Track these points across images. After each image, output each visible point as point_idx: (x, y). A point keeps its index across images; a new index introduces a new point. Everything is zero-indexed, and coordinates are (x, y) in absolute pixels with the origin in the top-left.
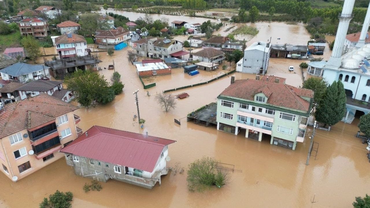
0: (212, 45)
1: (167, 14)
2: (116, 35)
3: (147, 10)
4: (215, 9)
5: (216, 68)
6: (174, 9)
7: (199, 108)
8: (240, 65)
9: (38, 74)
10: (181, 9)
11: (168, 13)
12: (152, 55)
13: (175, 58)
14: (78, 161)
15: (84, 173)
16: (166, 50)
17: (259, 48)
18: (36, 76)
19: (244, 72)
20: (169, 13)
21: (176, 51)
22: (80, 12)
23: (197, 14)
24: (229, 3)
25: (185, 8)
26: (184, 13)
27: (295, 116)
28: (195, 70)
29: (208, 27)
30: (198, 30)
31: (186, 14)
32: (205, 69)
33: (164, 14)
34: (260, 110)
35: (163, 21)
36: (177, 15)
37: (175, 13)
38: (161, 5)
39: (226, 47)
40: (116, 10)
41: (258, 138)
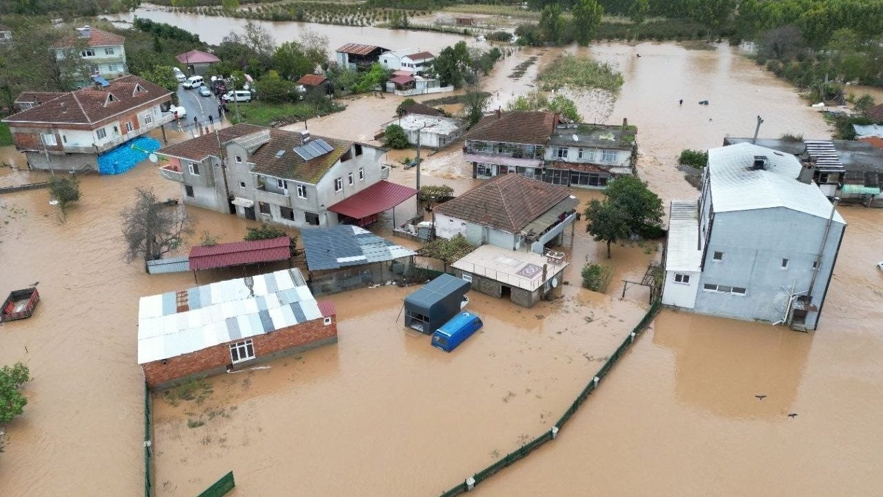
0: (501, 148)
1: (325, 22)
2: (102, 114)
3: (266, 10)
4: (462, 7)
5: (555, 283)
6: (345, 7)
8: (686, 279)
10: (364, 7)
11: (328, 20)
12: (248, 206)
16: (310, 190)
19: (705, 311)
21: (359, 186)
22: (59, 20)
23: (413, 21)
25: (376, 4)
26: (374, 18)
29: (460, 64)
30: (427, 75)
31: (381, 22)
32: (506, 291)
33: (316, 22)
35: (307, 45)
36: (355, 23)
37: (349, 20)
39: (560, 156)
40: (176, 11)
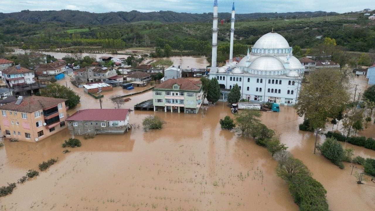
2: (56, 67)
3: (66, 50)
4: (134, 48)
5: (146, 84)
6: (94, 48)
7: (141, 102)
9: (4, 95)
10: (101, 48)
12: (92, 80)
13: (113, 80)
14: (77, 125)
15: (80, 133)
16: (104, 75)
17: (173, 69)
18: (3, 97)
20: (91, 52)
21: (112, 76)
24: (145, 43)
25: (105, 48)
27: (194, 94)
28: (130, 86)
29: (132, 61)
30: (124, 63)
32: (138, 85)
33: (86, 53)
34: (177, 94)
36: (99, 53)
38: (79, 45)
39: (150, 72)
41: (178, 111)
